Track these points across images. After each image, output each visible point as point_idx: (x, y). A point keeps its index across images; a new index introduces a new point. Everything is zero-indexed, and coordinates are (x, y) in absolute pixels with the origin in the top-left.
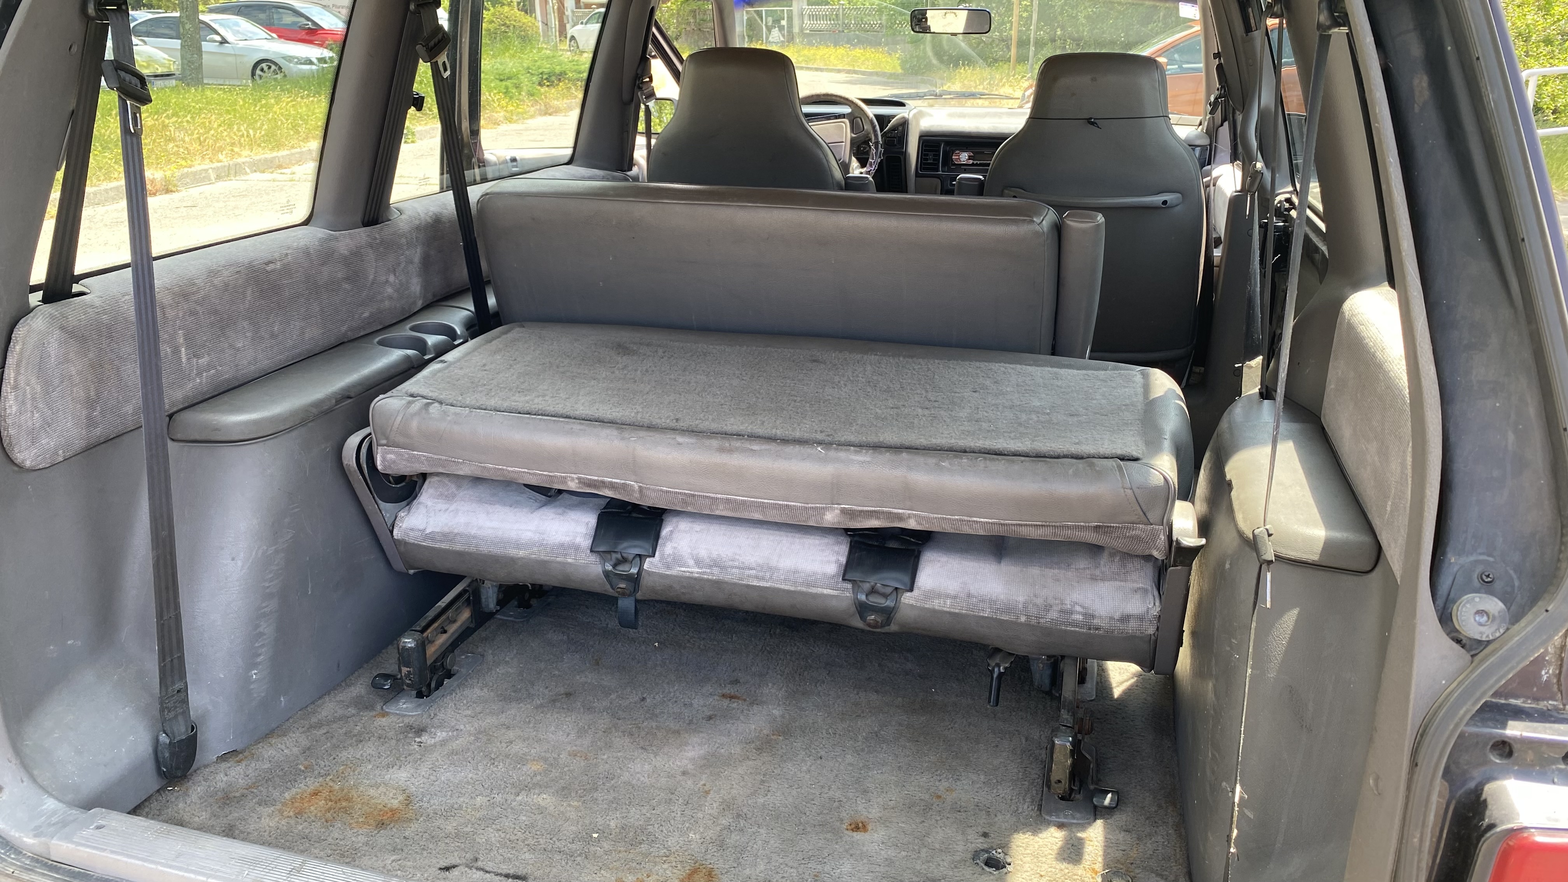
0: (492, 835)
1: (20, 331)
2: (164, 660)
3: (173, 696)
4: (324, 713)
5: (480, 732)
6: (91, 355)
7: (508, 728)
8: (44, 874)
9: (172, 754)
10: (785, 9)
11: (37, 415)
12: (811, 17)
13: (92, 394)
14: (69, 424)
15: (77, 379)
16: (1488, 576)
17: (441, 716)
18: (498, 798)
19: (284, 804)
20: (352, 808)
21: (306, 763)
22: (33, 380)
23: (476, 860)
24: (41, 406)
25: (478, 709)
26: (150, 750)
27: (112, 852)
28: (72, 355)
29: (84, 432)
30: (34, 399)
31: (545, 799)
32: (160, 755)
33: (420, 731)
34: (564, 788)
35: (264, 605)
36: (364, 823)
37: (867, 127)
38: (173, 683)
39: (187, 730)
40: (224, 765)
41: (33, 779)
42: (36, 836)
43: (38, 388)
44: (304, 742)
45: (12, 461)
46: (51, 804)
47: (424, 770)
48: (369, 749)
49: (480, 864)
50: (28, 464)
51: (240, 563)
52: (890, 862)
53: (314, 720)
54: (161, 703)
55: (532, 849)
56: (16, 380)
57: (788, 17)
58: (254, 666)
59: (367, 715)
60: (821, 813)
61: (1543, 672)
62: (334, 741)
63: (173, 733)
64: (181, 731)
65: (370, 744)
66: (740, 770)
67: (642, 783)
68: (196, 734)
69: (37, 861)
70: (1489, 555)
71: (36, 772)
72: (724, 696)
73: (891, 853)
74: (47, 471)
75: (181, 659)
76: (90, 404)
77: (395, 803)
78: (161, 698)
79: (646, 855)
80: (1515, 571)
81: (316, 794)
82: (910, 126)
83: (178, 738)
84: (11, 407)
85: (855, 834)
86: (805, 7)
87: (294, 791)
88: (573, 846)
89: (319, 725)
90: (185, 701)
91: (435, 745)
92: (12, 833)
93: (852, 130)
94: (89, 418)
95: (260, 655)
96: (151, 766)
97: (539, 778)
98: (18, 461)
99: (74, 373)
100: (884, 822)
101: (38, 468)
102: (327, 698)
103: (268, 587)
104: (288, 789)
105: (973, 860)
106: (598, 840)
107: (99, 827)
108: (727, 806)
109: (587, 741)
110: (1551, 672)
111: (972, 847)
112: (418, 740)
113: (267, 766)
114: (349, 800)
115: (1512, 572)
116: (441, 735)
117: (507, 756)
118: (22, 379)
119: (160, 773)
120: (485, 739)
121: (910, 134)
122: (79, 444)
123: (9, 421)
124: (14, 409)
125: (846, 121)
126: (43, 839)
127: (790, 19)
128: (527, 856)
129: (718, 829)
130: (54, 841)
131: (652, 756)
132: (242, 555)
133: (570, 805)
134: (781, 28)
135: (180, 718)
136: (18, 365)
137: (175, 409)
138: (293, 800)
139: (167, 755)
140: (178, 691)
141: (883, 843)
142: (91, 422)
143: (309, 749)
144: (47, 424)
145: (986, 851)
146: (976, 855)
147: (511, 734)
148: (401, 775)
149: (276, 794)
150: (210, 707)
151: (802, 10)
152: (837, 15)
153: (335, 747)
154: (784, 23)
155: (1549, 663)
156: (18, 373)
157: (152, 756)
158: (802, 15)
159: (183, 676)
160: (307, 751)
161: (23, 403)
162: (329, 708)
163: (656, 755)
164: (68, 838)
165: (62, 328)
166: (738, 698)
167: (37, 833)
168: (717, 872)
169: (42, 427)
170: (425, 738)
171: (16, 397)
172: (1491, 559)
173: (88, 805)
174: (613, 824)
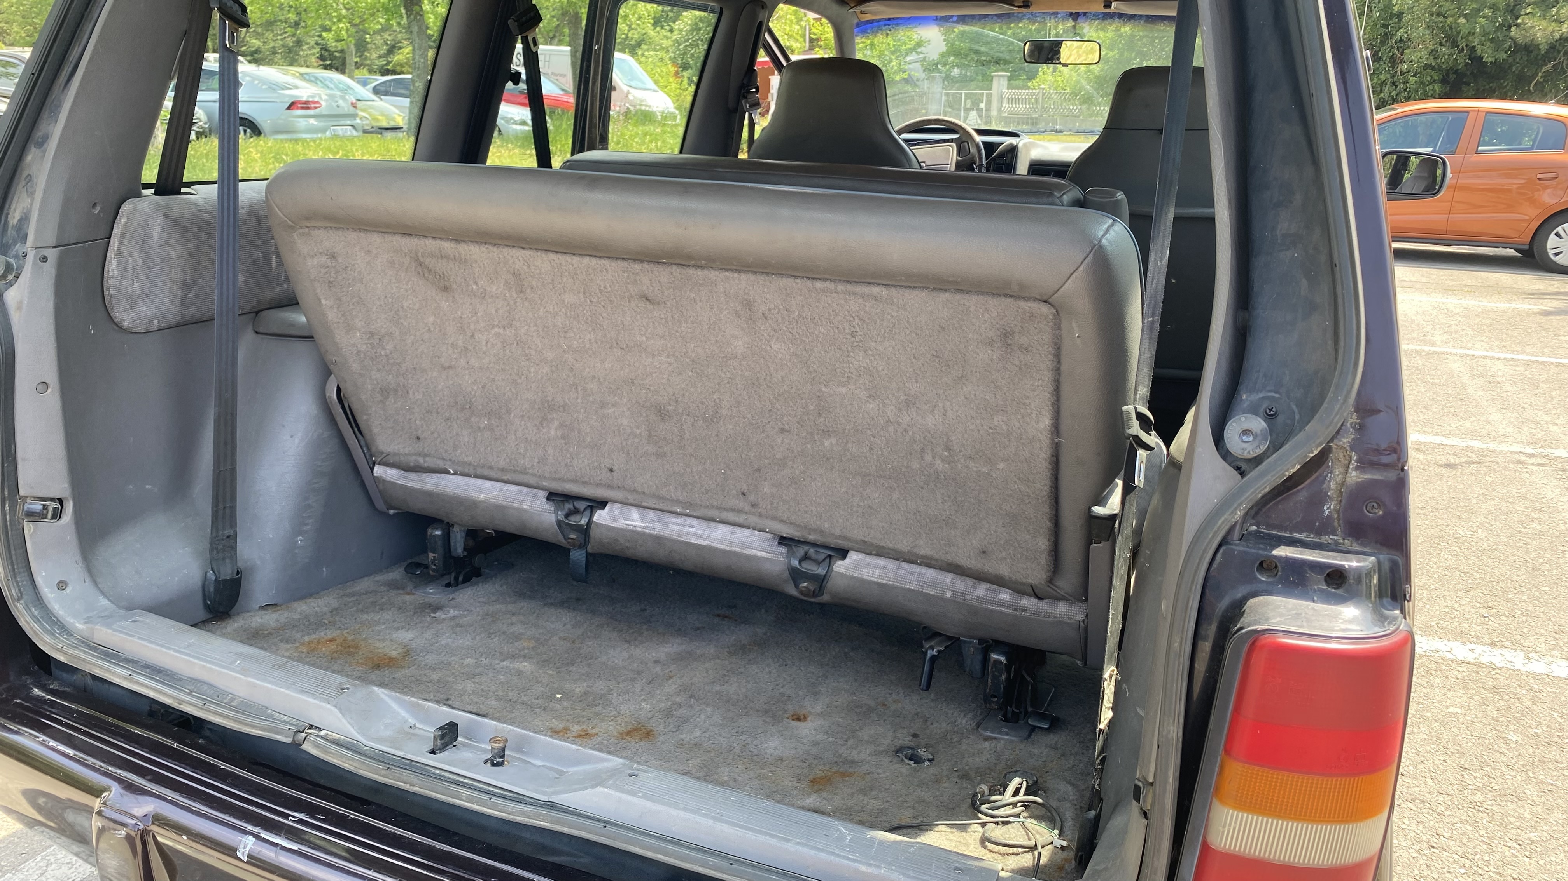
0: (470, 686)
1: (126, 207)
2: (217, 506)
3: (223, 540)
4: (358, 588)
5: (487, 615)
6: (190, 245)
7: (513, 614)
8: (85, 652)
9: (216, 590)
10: (985, 92)
11: (136, 284)
12: (1011, 100)
13: (188, 278)
14: (166, 300)
15: (176, 262)
16: (1271, 410)
17: (458, 600)
18: (485, 661)
19: (303, 644)
20: (357, 653)
21: (331, 619)
22: (136, 254)
23: (448, 700)
24: (141, 277)
25: (493, 598)
26: (200, 584)
27: (139, 638)
28: (173, 241)
29: (178, 309)
30: (135, 269)
31: (526, 666)
32: (206, 589)
33: (437, 608)
34: (544, 661)
35: (315, 481)
36: (362, 664)
37: (973, 150)
38: (224, 529)
39: (232, 573)
40: (262, 612)
41: (95, 583)
42: (85, 623)
43: (140, 262)
44: (334, 603)
45: (113, 321)
46: (104, 602)
47: (428, 634)
48: (387, 615)
49: (450, 702)
50: (125, 324)
51: (297, 441)
52: (816, 744)
53: (349, 591)
54: (211, 544)
55: (498, 699)
56: (119, 248)
57: (987, 101)
58: (300, 533)
59: (393, 593)
60: (768, 703)
61: (1325, 508)
62: (360, 606)
63: (219, 572)
64: (227, 573)
65: (390, 612)
66: (707, 665)
67: (616, 664)
68: (240, 578)
69: (83, 642)
70: (1276, 393)
71: (99, 580)
72: (718, 616)
73: (820, 737)
74: (142, 335)
75: (233, 509)
76: (186, 286)
77: (394, 654)
78: (211, 538)
79: (598, 714)
80: (1297, 406)
81: (331, 641)
82: (1019, 154)
83: (222, 578)
84: (113, 270)
85: (793, 722)
86: (1005, 90)
87: (314, 636)
88: (537, 701)
89: (353, 594)
90: (234, 548)
91: (444, 619)
92: (68, 619)
93: (959, 154)
94: (184, 298)
95: (307, 524)
96: (199, 598)
97: (526, 651)
98: (116, 320)
99: (173, 256)
100: (821, 715)
101: (134, 330)
102: (366, 579)
103: (320, 466)
104: (309, 634)
105: (897, 752)
106: (560, 700)
107: (134, 621)
108: (684, 689)
109: (579, 631)
110: (1332, 507)
111: (899, 743)
112: (433, 615)
113: (297, 617)
114: (356, 647)
115: (1294, 407)
116: (453, 612)
117: (504, 633)
118: (125, 249)
119: (207, 607)
120: (490, 620)
121: (1019, 161)
122: (173, 319)
123: (111, 282)
124: (116, 273)
125: (954, 145)
126: (90, 625)
127: (989, 102)
128: (493, 702)
129: (670, 703)
130: (97, 627)
131: (632, 648)
132: (300, 434)
133: (545, 673)
134: (979, 110)
135: (228, 561)
136: (122, 235)
137: (262, 307)
138: (310, 643)
139: (212, 589)
140: (228, 537)
141: (815, 730)
142: (184, 303)
143: (337, 609)
144: (145, 295)
145: (913, 749)
146: (899, 750)
147: (514, 619)
148: (406, 636)
149: (298, 635)
150: (259, 562)
151: (1002, 93)
152: (1036, 100)
153: (357, 611)
154: (982, 106)
155: (1332, 499)
156: (121, 244)
157: (201, 589)
158: (1001, 98)
159: (233, 524)
160: (334, 611)
161: (124, 270)
162: (366, 584)
163: (636, 646)
164: (109, 626)
165: (166, 216)
166: (730, 618)
167: (88, 621)
168: (655, 732)
169: (141, 296)
170: (438, 614)
171: (118, 265)
172: (1277, 395)
173: (131, 607)
174: (578, 690)
